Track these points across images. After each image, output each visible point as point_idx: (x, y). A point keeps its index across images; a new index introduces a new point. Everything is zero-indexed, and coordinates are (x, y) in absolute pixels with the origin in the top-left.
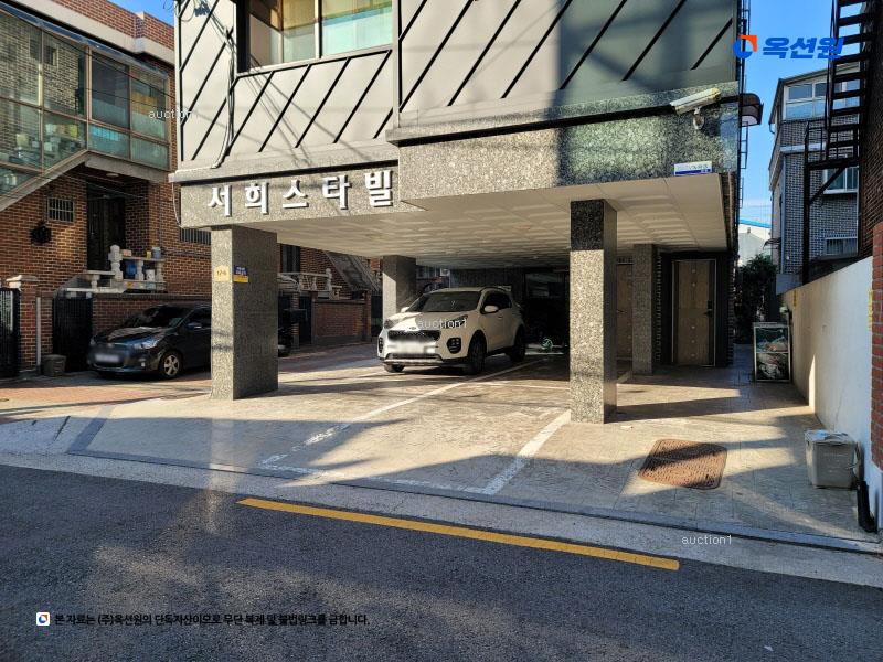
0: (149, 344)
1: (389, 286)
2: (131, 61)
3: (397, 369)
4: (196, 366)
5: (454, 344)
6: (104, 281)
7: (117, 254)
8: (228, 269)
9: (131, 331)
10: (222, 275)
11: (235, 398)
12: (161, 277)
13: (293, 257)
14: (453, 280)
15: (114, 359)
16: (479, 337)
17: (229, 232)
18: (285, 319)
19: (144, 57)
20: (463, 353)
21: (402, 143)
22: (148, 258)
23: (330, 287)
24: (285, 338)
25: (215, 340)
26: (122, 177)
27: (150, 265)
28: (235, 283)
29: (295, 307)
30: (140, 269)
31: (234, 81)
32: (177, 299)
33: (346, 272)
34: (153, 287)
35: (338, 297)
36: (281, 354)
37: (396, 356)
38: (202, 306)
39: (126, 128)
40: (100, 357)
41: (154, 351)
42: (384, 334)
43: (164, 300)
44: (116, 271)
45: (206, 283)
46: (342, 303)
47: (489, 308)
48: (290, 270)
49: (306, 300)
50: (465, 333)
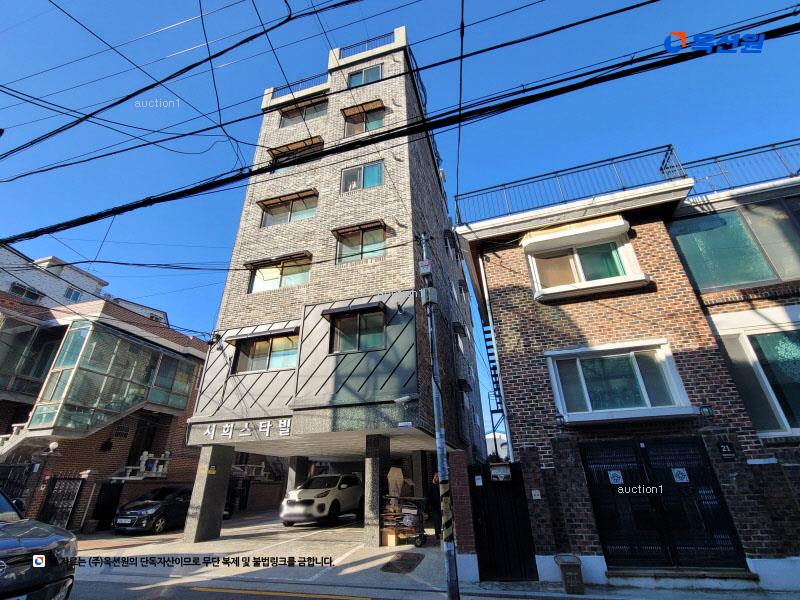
0: (151, 511)
1: (292, 474)
2: (181, 358)
3: (289, 524)
4: (175, 525)
5: (321, 508)
6: (134, 473)
7: (145, 456)
8: (206, 466)
9: (140, 503)
10: (203, 470)
11: (195, 542)
12: (166, 468)
13: (244, 458)
14: (331, 468)
15: (128, 521)
16: (335, 504)
17: (211, 448)
18: (232, 494)
19: (187, 356)
20: (326, 513)
21: (295, 410)
22: (162, 459)
23: (263, 473)
24: (230, 507)
25: (190, 511)
26: (160, 414)
27: (162, 463)
28: (209, 475)
29: (239, 487)
30: (155, 465)
31: (228, 377)
32: (173, 482)
33: (274, 464)
34: (160, 476)
35: (266, 480)
36: (225, 518)
37: (290, 515)
38: (187, 487)
39: (169, 390)
40: (119, 521)
41: (152, 516)
42: (284, 502)
43: (165, 483)
44: (142, 467)
45: (193, 473)
46: (269, 483)
47: (343, 486)
48: (241, 463)
49: (247, 482)
50: (327, 501)
